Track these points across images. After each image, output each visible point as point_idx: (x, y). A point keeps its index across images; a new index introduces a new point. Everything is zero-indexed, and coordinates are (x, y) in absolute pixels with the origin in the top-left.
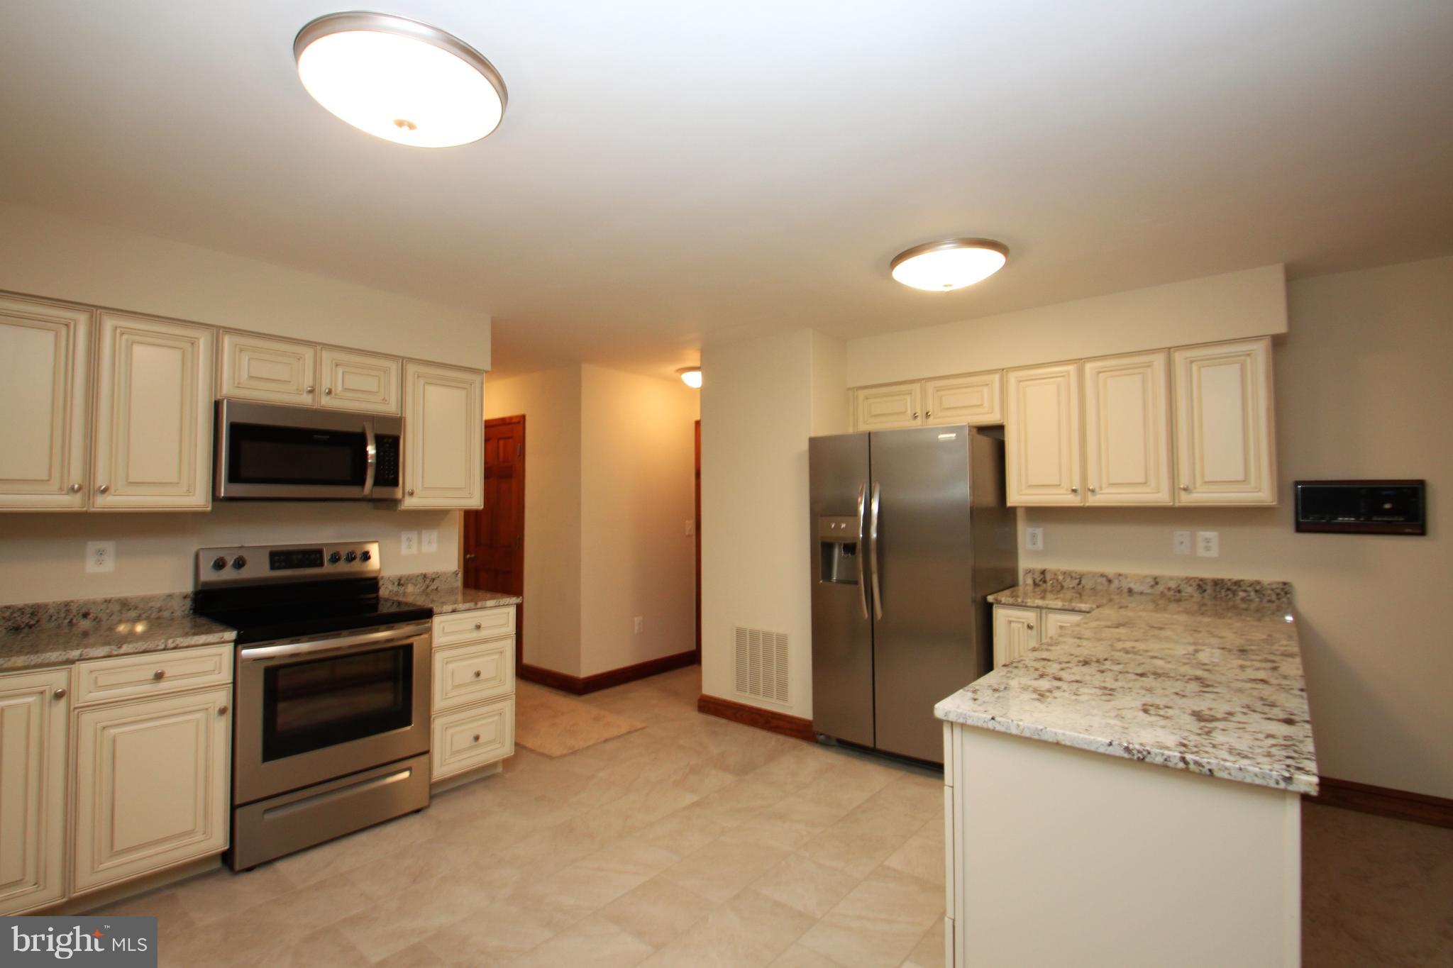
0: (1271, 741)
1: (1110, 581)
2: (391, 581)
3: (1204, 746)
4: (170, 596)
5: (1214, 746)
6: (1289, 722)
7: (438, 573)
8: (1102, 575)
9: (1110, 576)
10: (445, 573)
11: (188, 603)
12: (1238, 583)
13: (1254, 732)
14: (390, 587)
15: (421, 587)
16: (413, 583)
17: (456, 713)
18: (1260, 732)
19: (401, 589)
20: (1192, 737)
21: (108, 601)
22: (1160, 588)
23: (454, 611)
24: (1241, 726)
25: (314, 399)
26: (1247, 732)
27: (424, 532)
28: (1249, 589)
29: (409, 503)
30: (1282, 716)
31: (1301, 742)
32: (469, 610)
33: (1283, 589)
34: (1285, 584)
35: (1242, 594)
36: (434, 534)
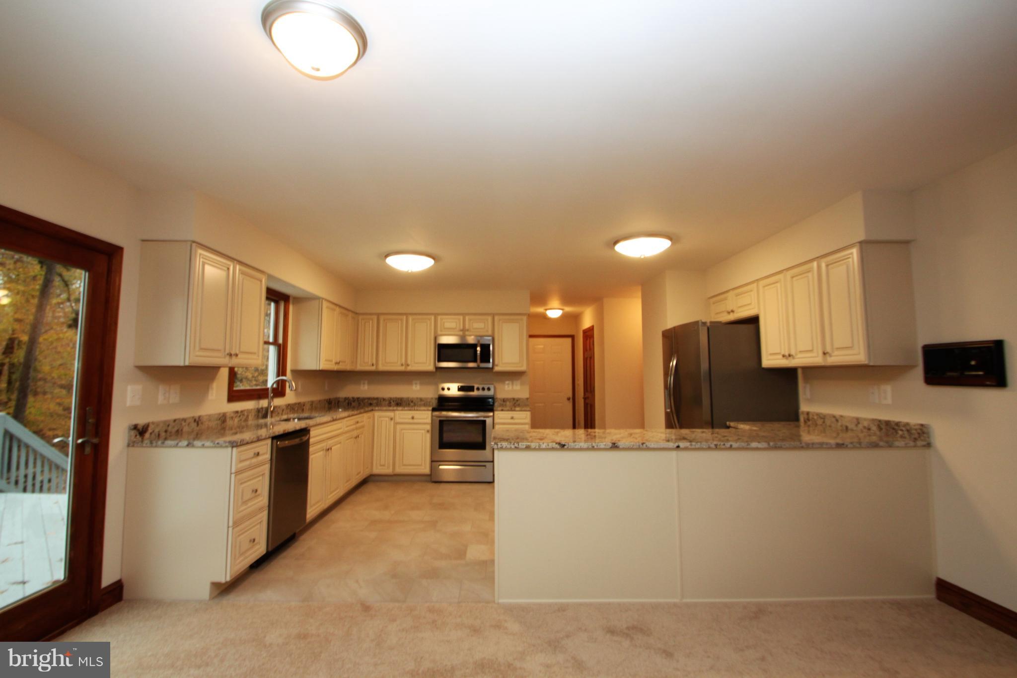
1: (837, 420)
2: (500, 400)
4: (432, 398)
7: (520, 398)
8: (834, 417)
9: (838, 417)
10: (522, 399)
11: (437, 401)
12: (898, 424)
14: (500, 402)
15: (512, 403)
16: (508, 400)
19: (504, 403)
21: (417, 398)
22: (860, 426)
23: (502, 410)
25: (463, 333)
27: (514, 381)
28: (904, 429)
29: (497, 369)
32: (508, 411)
33: (921, 429)
34: (922, 425)
35: (900, 433)
36: (519, 382)
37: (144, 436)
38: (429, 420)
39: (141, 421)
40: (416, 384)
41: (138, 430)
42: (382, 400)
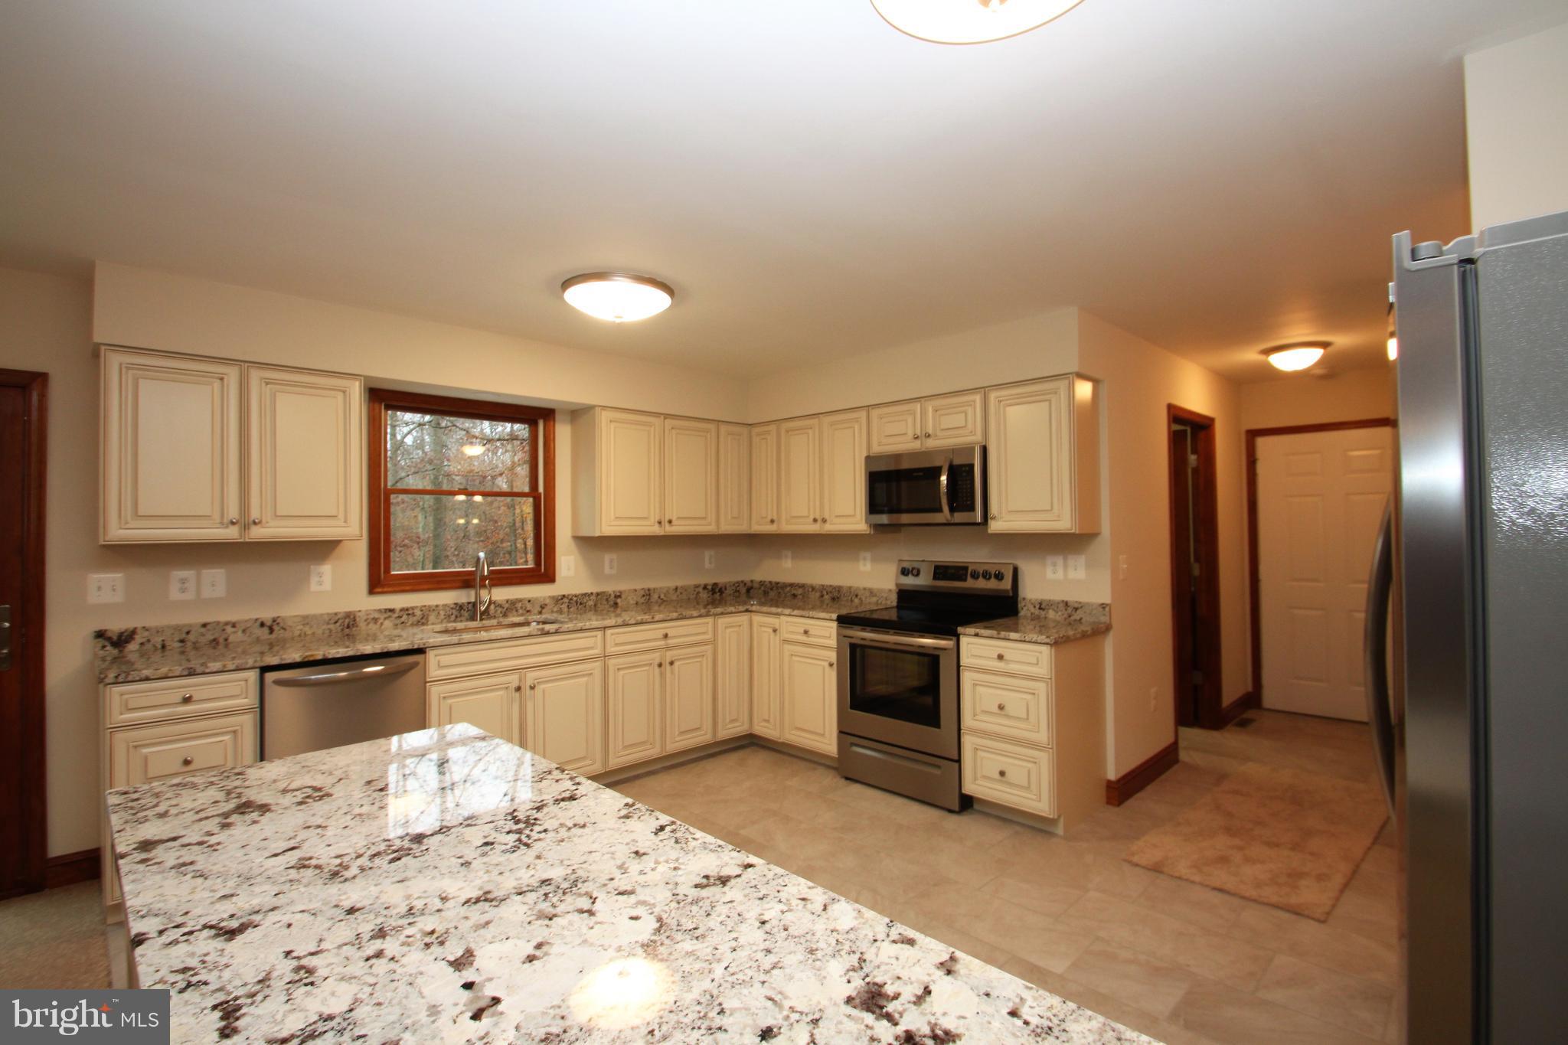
0: (161, 809)
2: (1032, 604)
3: (221, 780)
4: (890, 591)
5: (212, 783)
6: (146, 845)
7: (1080, 603)
10: (1089, 605)
11: (896, 597)
13: (184, 813)
14: (1033, 610)
15: (1063, 615)
16: (1053, 610)
17: (982, 738)
18: (177, 815)
19: (1043, 613)
20: (238, 783)
23: (977, 635)
24: (202, 815)
26: (192, 810)
27: (1070, 557)
29: (995, 526)
30: (159, 853)
31: (126, 822)
32: (992, 637)
36: (1081, 560)
37: (124, 647)
38: (833, 642)
39: (116, 625)
40: (865, 559)
41: (109, 639)
42: (810, 590)
